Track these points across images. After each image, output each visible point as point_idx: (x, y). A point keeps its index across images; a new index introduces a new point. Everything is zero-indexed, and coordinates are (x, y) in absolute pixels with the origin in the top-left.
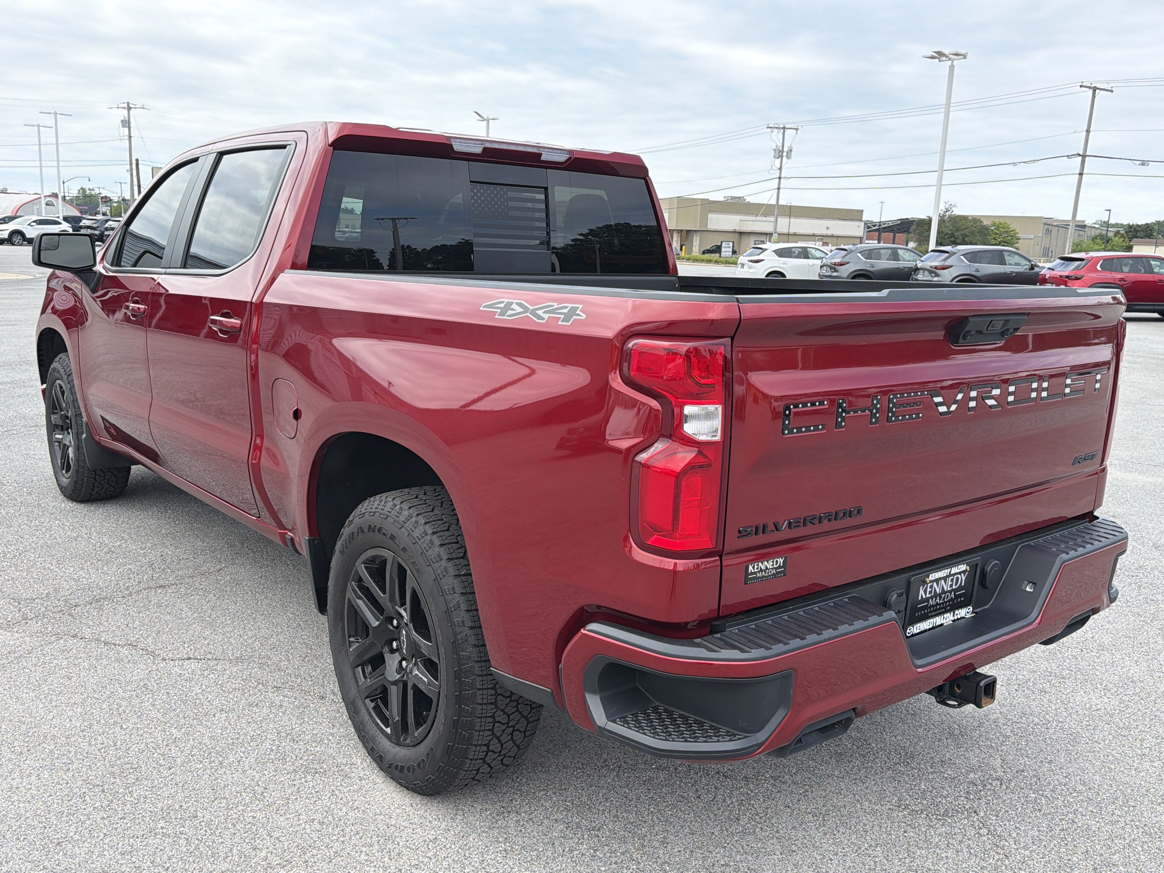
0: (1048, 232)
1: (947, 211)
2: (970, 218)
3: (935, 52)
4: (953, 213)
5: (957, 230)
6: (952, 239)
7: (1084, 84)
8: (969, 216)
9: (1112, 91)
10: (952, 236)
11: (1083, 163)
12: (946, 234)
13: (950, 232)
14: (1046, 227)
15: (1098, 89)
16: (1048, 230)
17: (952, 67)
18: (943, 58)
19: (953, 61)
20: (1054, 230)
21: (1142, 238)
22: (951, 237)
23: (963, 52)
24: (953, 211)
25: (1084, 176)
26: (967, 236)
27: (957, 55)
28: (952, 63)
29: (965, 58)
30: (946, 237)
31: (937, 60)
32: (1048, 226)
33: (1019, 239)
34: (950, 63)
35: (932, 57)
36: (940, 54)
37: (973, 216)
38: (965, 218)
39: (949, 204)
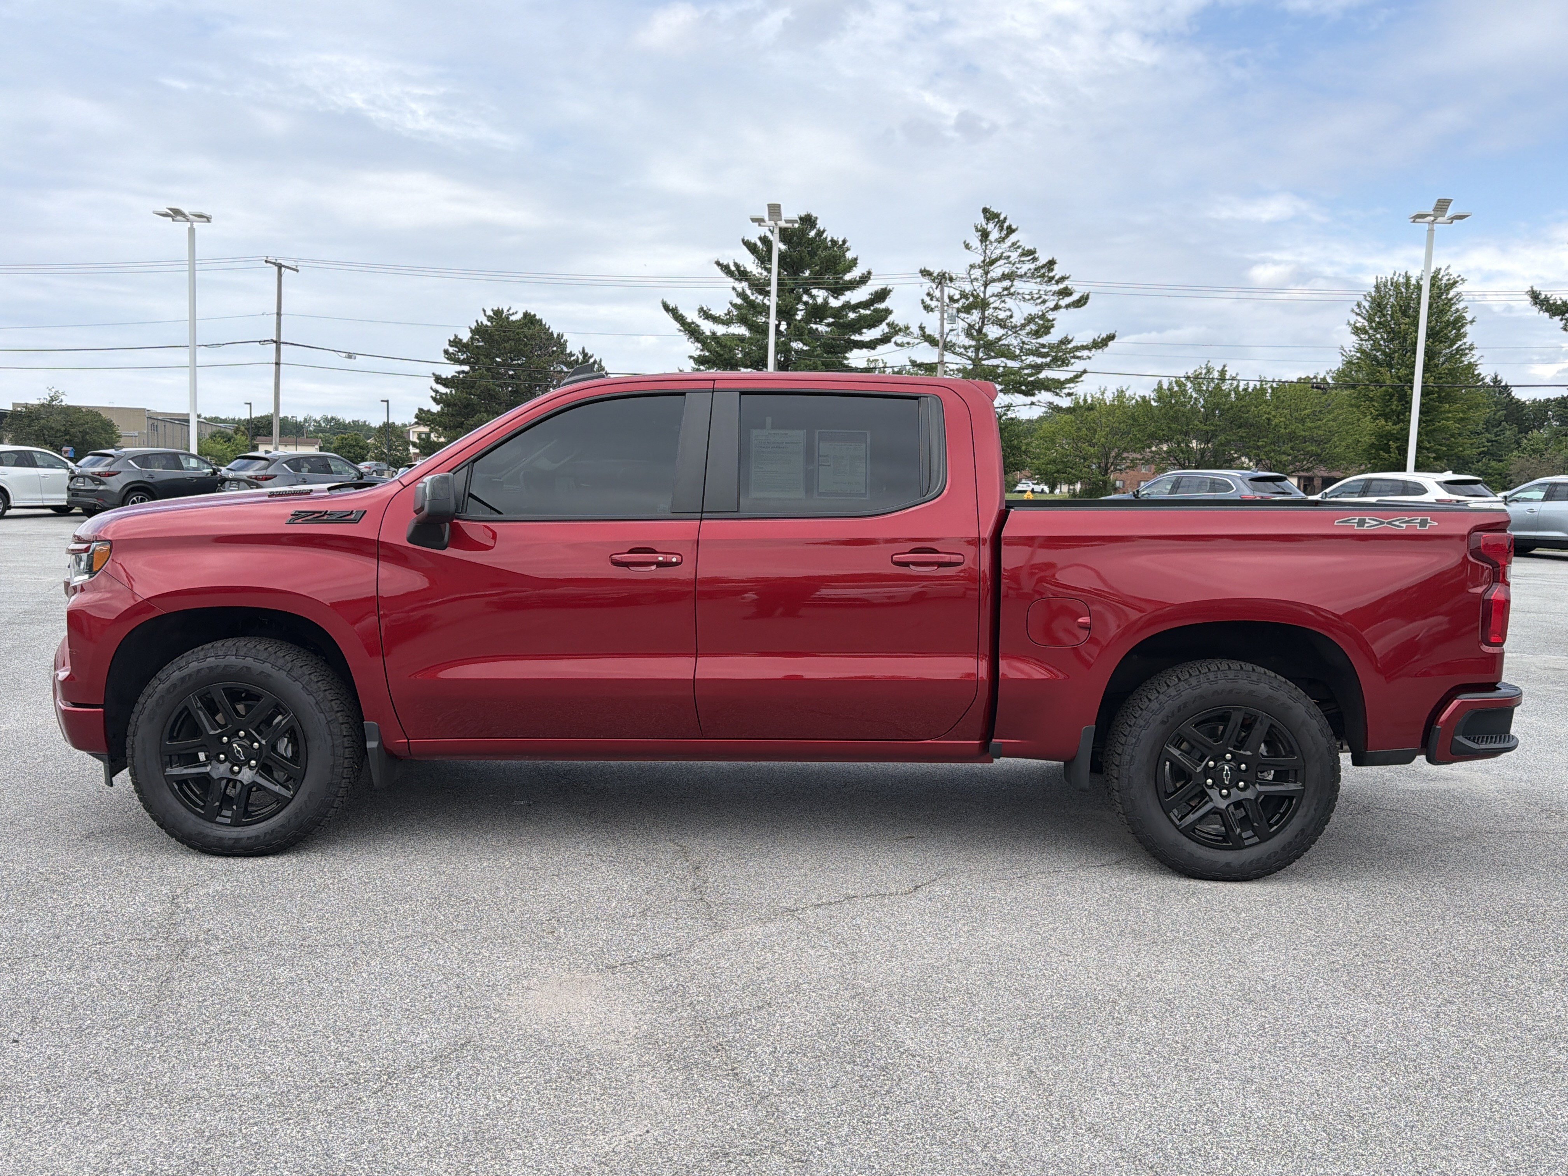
0: (154, 427)
1: (53, 401)
2: (84, 410)
3: (170, 209)
4: (63, 404)
5: (72, 425)
6: (67, 437)
7: (269, 259)
8: (83, 407)
9: (297, 271)
10: (66, 432)
11: (278, 350)
12: (58, 431)
13: (63, 429)
14: (151, 421)
15: (284, 266)
16: (153, 424)
17: (192, 231)
18: (178, 218)
19: (192, 222)
20: (161, 425)
21: (264, 436)
22: (66, 435)
23: (207, 213)
24: (62, 401)
25: (282, 366)
26: (87, 433)
27: (201, 216)
28: (192, 225)
29: (209, 221)
30: (59, 434)
31: (170, 219)
32: (153, 421)
33: (120, 437)
34: (188, 224)
35: (166, 215)
36: (176, 213)
37: (87, 407)
38: (77, 409)
39: (54, 390)
